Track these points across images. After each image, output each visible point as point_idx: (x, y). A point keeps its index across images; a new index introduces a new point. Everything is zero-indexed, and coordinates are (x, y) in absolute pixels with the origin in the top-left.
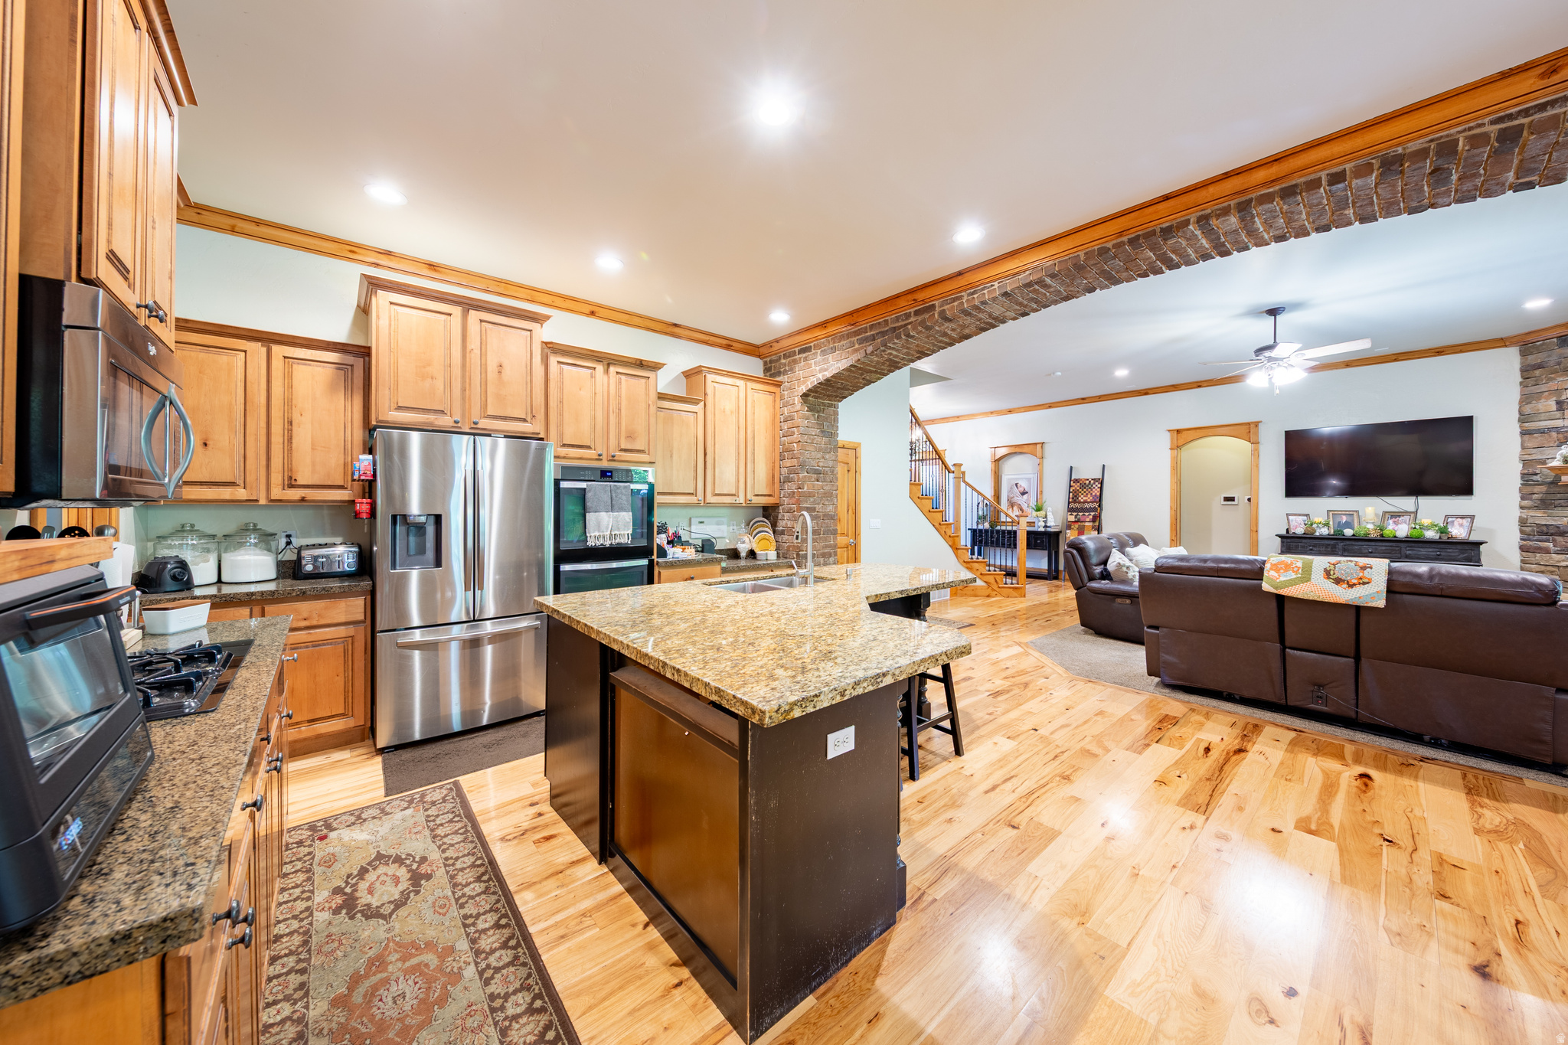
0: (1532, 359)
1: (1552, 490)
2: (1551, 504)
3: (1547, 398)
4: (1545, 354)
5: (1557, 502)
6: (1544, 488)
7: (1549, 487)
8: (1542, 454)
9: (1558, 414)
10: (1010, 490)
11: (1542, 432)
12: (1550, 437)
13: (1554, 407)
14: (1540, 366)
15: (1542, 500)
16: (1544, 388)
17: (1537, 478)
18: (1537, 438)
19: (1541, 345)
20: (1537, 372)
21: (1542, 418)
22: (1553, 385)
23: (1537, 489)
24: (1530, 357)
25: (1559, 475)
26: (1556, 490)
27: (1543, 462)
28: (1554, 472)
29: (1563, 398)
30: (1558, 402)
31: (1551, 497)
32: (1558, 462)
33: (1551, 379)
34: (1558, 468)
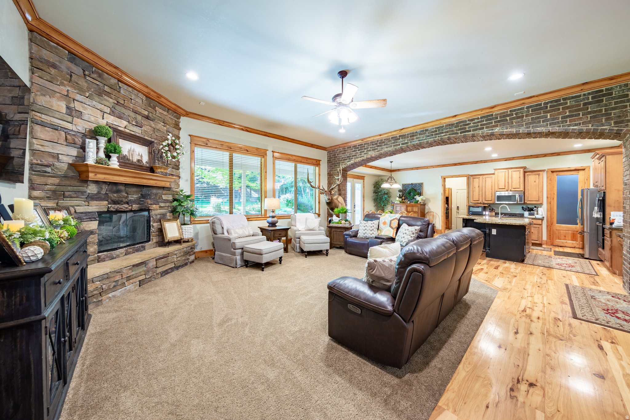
0: (47, 55)
1: (63, 183)
2: (60, 196)
3: (59, 100)
4: (57, 58)
5: (66, 194)
6: (56, 181)
7: (61, 180)
8: (53, 148)
9: (69, 119)
11: (55, 128)
12: (60, 135)
13: (64, 110)
14: (54, 66)
15: (54, 192)
16: (55, 88)
17: (49, 170)
18: (49, 132)
19: (56, 48)
20: (53, 71)
21: (57, 116)
22: (63, 90)
23: (51, 181)
24: (44, 51)
25: (88, 172)
26: (68, 183)
27: (56, 157)
28: (83, 169)
29: (72, 105)
30: (68, 108)
31: (62, 188)
32: (91, 160)
33: (62, 84)
34: (92, 166)
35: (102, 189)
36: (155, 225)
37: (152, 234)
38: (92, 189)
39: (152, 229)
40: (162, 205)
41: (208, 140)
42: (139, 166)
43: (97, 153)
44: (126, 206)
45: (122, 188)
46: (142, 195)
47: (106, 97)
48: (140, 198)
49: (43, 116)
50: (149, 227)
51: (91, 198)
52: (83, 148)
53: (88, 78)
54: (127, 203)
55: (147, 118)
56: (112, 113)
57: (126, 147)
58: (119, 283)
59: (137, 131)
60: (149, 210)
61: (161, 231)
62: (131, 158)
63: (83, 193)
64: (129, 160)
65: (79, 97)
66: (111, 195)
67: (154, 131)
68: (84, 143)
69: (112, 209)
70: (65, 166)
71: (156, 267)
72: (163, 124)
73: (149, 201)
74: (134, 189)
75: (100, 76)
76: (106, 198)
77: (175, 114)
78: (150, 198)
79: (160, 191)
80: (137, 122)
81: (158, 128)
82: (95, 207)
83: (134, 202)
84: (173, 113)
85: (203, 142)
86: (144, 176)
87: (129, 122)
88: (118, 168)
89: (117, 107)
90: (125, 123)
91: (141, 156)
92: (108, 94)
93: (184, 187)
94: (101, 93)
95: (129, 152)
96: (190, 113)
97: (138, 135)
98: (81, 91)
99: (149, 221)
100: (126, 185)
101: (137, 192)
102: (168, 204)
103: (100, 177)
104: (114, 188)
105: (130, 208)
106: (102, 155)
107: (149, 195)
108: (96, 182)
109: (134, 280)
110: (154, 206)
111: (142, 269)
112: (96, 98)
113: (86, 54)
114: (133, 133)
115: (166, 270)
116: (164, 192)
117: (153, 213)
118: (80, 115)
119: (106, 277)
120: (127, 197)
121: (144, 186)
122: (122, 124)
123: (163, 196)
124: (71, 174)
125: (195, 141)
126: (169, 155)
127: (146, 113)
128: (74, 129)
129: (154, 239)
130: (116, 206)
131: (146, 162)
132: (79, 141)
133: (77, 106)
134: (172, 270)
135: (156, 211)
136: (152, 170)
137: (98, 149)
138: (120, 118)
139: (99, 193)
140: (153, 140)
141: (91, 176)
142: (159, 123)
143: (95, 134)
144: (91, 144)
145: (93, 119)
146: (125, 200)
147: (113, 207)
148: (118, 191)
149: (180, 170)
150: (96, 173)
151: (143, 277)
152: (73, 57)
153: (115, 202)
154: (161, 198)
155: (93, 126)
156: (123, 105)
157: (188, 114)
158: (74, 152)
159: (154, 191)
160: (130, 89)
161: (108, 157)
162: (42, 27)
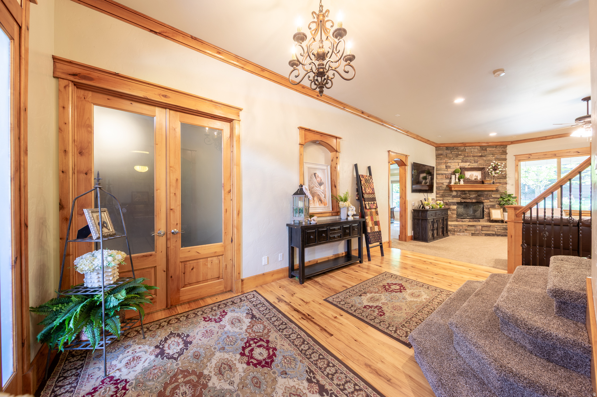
0: (440, 152)
1: (445, 192)
2: (444, 196)
3: (443, 165)
4: (442, 151)
5: (446, 195)
6: (443, 191)
8: (442, 181)
9: (446, 170)
10: (310, 181)
11: (442, 174)
12: (444, 176)
13: (445, 167)
14: (442, 155)
15: (442, 195)
16: (442, 161)
17: (441, 188)
18: (440, 176)
19: (442, 149)
20: (441, 156)
21: (443, 170)
22: (444, 161)
23: (441, 191)
24: (439, 151)
25: (452, 187)
26: (446, 192)
27: (443, 184)
28: (450, 187)
29: (447, 165)
30: (446, 166)
31: (444, 194)
32: (452, 183)
33: (444, 159)
34: (453, 185)
35: (458, 193)
36: (486, 210)
37: (485, 215)
38: (454, 193)
39: (485, 212)
40: (492, 200)
41: (530, 154)
42: (476, 182)
43: (455, 180)
44: (469, 200)
45: (467, 192)
46: (478, 195)
47: (459, 156)
48: (477, 196)
49: (439, 172)
50: (483, 211)
51: (454, 197)
52: (451, 179)
53: (452, 152)
54: (470, 199)
55: (481, 156)
56: (462, 162)
57: (468, 174)
58: (462, 230)
59: (475, 165)
60: (483, 203)
61: (489, 214)
62: (471, 179)
63: (451, 195)
64: (470, 180)
65: (449, 161)
66: (462, 195)
67: (485, 162)
68: (451, 177)
69: (462, 201)
70: (445, 186)
71: (482, 230)
72: (492, 156)
73: (482, 198)
74: (473, 193)
75: (457, 149)
76: (460, 197)
77: (502, 147)
78: (483, 197)
79: (490, 193)
80: (474, 161)
81: (488, 159)
82: (456, 200)
83: (473, 198)
84: (500, 146)
85: (526, 157)
86: (477, 186)
87: (470, 162)
88: (463, 184)
89: (465, 158)
90: (468, 164)
91: (477, 176)
92: (460, 155)
93: (510, 189)
94: (457, 156)
95: (470, 176)
96: (514, 141)
97: (475, 167)
98: (450, 158)
99: (483, 208)
100: (469, 191)
101: (475, 194)
102: (496, 200)
103: (456, 189)
104: (463, 193)
105: (471, 201)
106: (457, 180)
107: (482, 195)
108: (456, 191)
109: (469, 232)
110: (486, 200)
111: (473, 228)
112: (456, 159)
113: (451, 145)
114: (472, 167)
115: (489, 234)
116: (493, 193)
117: (485, 204)
118: (450, 167)
119: (456, 226)
120: (469, 196)
121: (479, 191)
122: (466, 165)
123: (492, 195)
124: (447, 189)
125: (519, 158)
126: (493, 173)
127: (480, 154)
128: (448, 173)
129: (486, 218)
130: (464, 200)
131: (480, 179)
132: (449, 177)
133: (449, 164)
134: (493, 235)
135: (487, 203)
136: (483, 182)
137: (455, 178)
138: (466, 162)
139: (457, 195)
140: (484, 167)
141: (453, 189)
142: (489, 156)
143: (454, 173)
144: (453, 177)
145: (454, 167)
146: (468, 198)
147: (463, 201)
148: (465, 194)
149: (507, 179)
150: (455, 188)
151: (474, 232)
152: (447, 148)
153: (464, 199)
154: (491, 196)
155: (454, 170)
156: (468, 156)
157: (512, 143)
158: (448, 181)
159: (486, 193)
160: (471, 147)
161: (459, 180)
162: (438, 145)
